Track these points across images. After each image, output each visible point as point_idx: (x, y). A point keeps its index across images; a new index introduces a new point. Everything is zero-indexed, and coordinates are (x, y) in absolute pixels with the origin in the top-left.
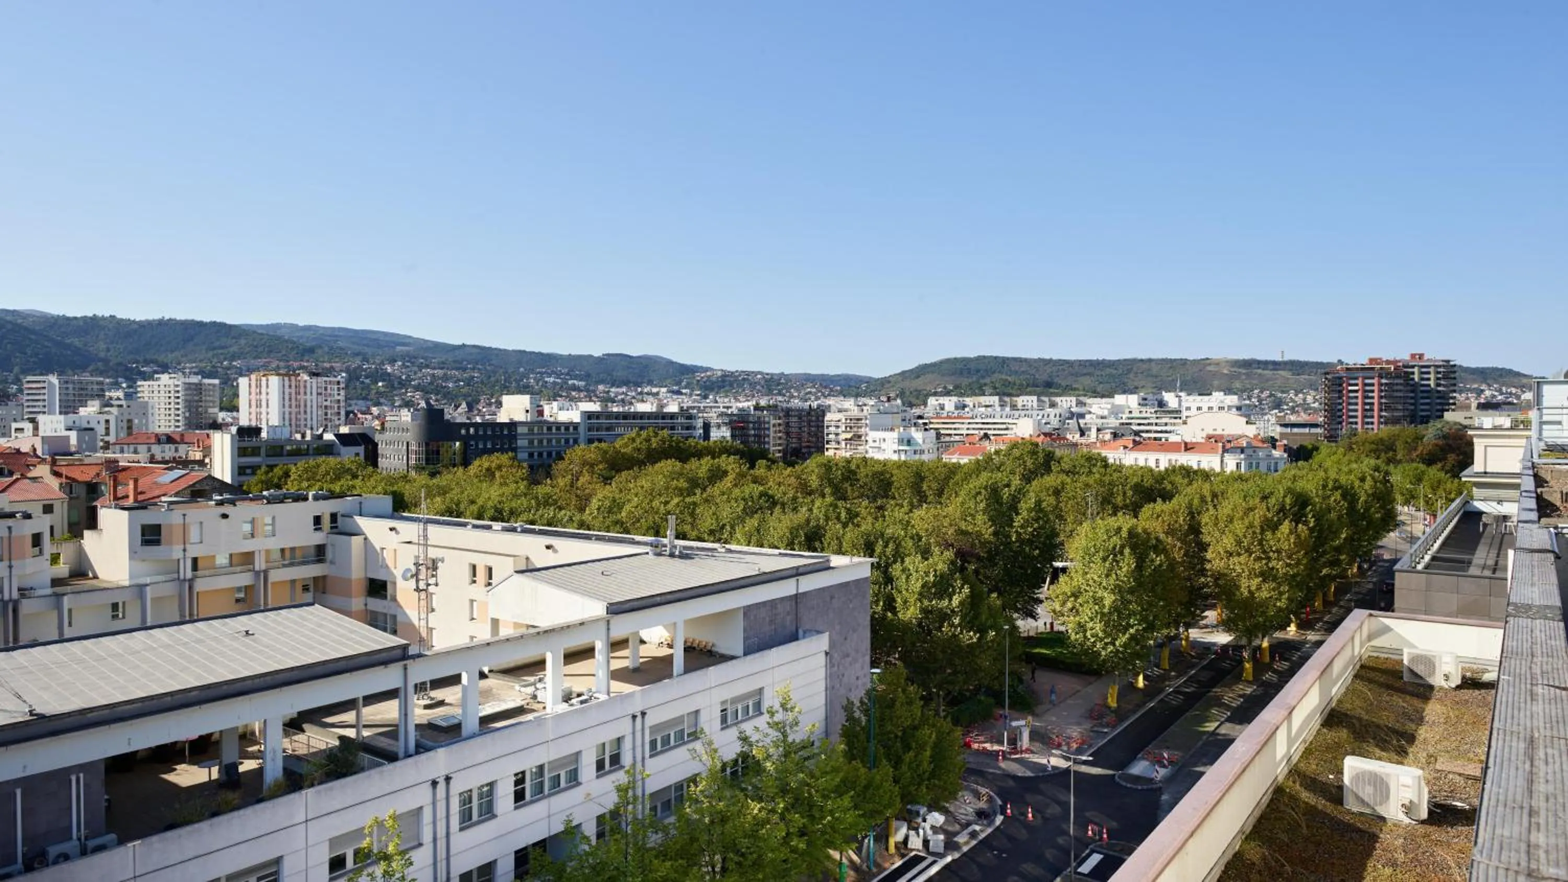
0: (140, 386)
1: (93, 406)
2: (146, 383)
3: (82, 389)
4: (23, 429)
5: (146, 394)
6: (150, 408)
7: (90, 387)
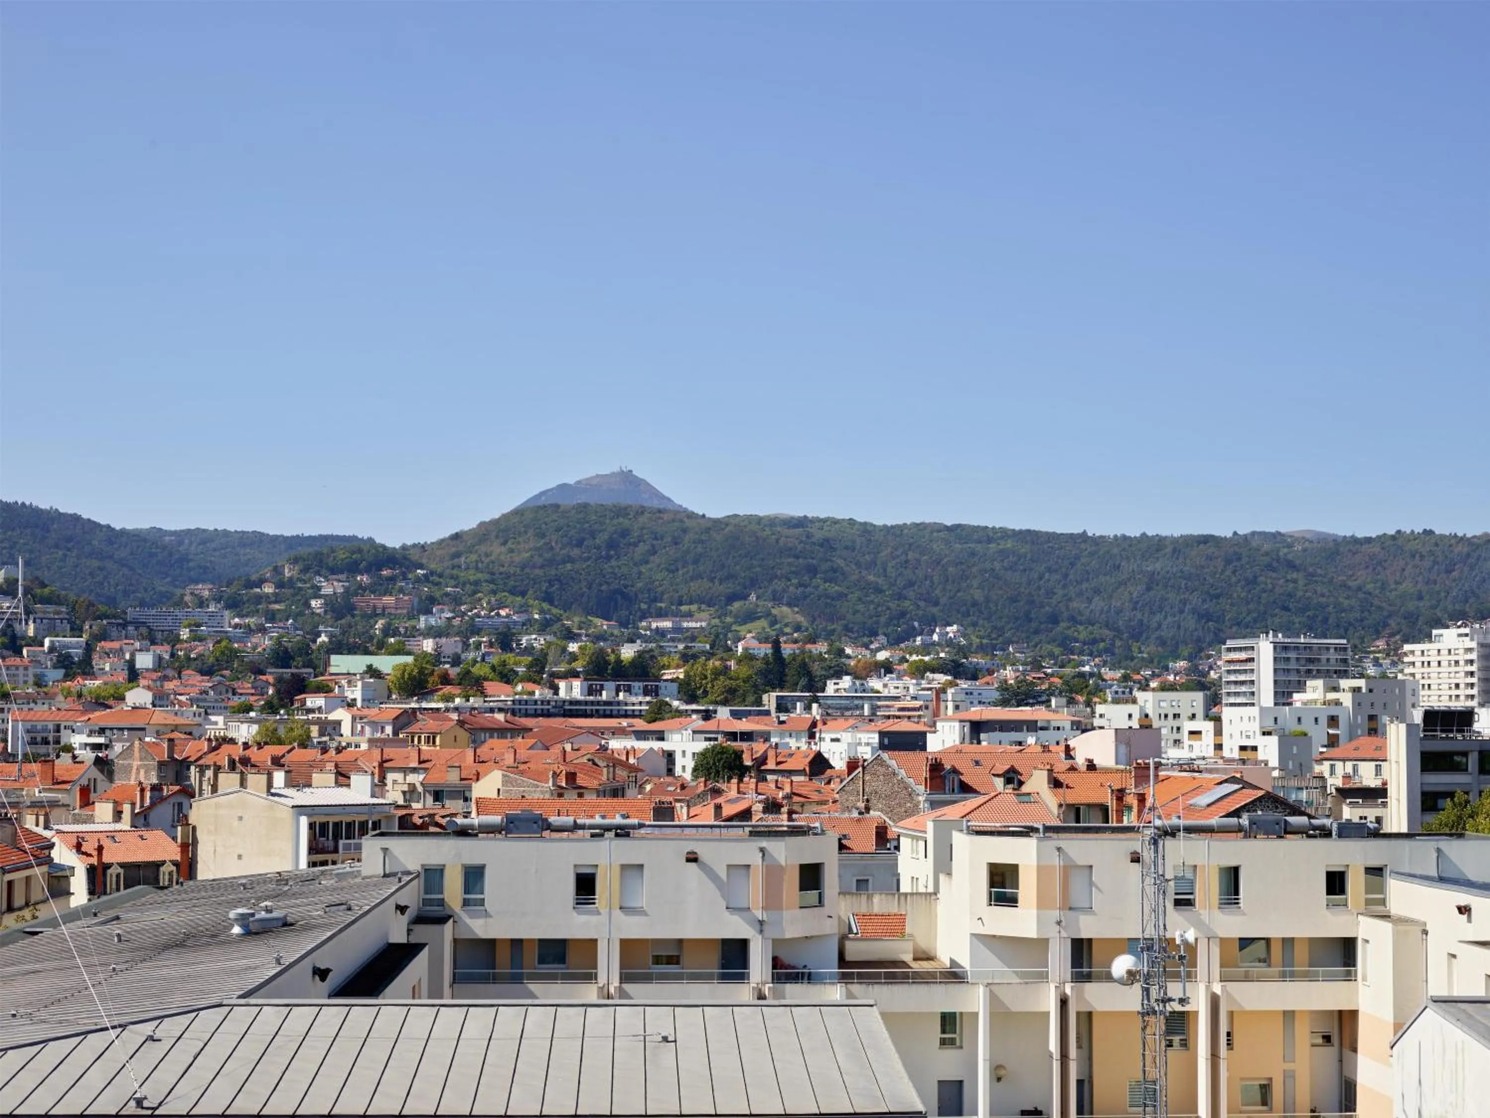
0: (1405, 654)
1: (1315, 689)
2: (1417, 647)
3: (1310, 661)
4: (1199, 733)
5: (1418, 670)
6: (1409, 693)
7: (1324, 657)
